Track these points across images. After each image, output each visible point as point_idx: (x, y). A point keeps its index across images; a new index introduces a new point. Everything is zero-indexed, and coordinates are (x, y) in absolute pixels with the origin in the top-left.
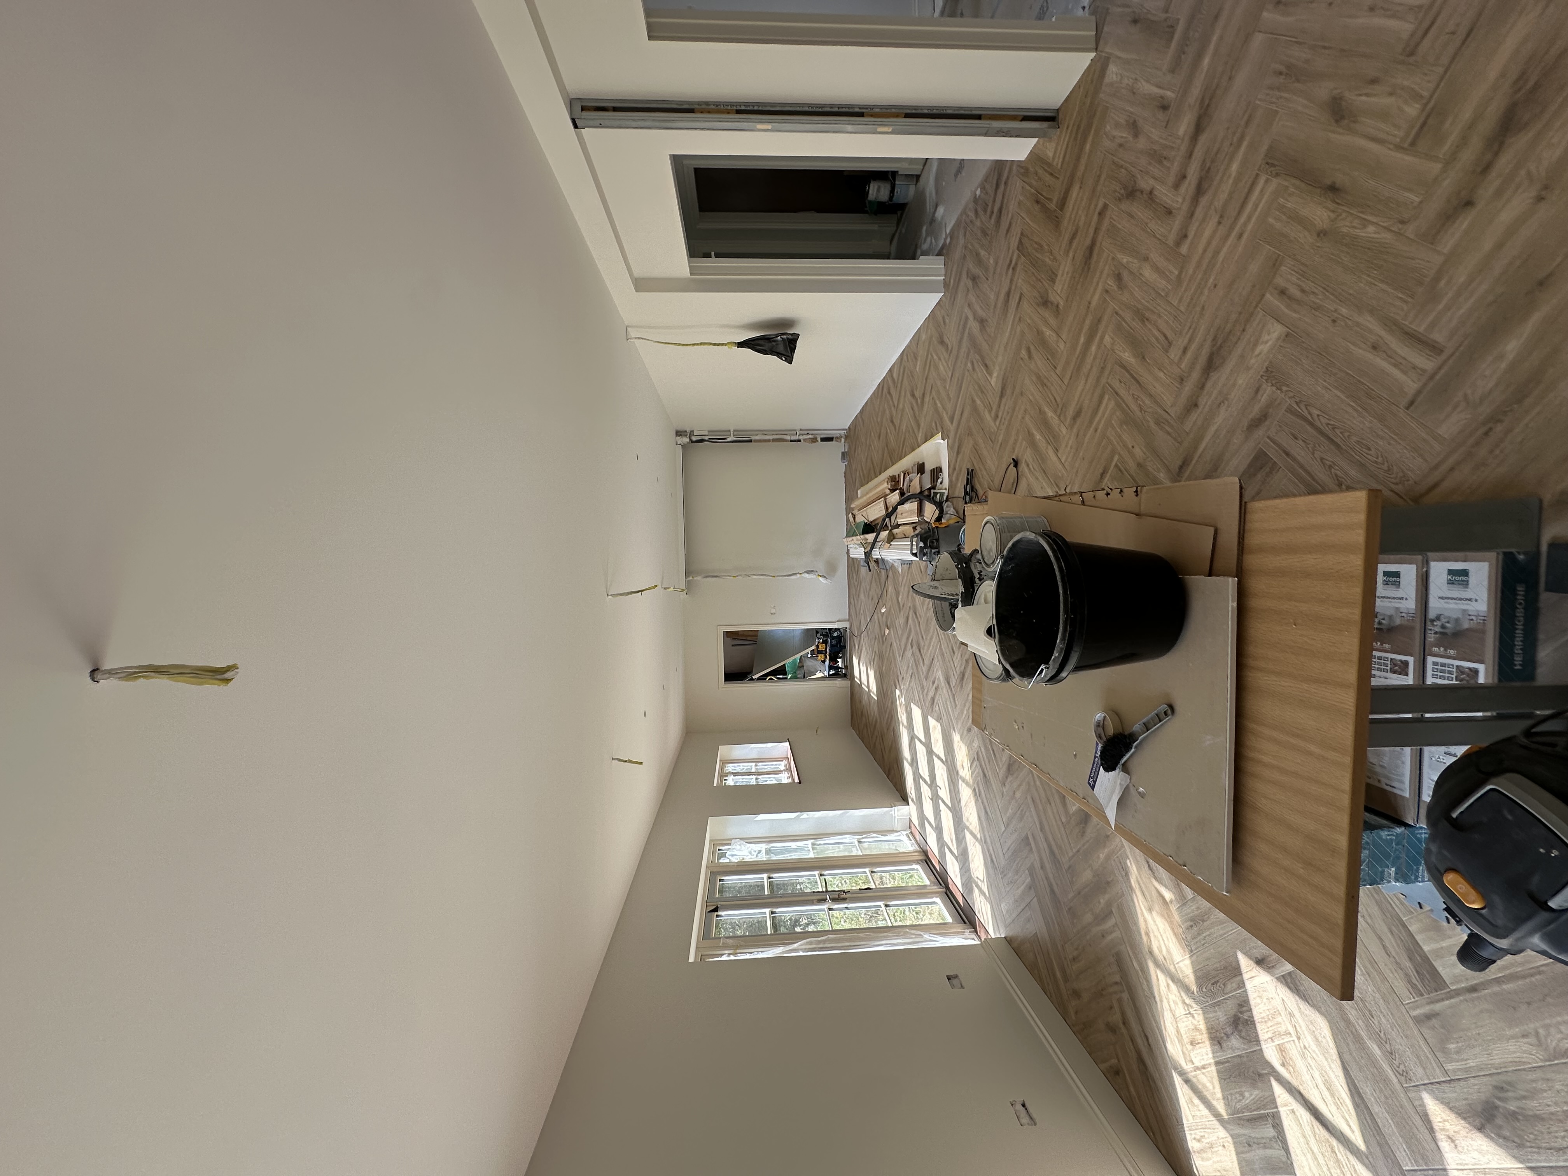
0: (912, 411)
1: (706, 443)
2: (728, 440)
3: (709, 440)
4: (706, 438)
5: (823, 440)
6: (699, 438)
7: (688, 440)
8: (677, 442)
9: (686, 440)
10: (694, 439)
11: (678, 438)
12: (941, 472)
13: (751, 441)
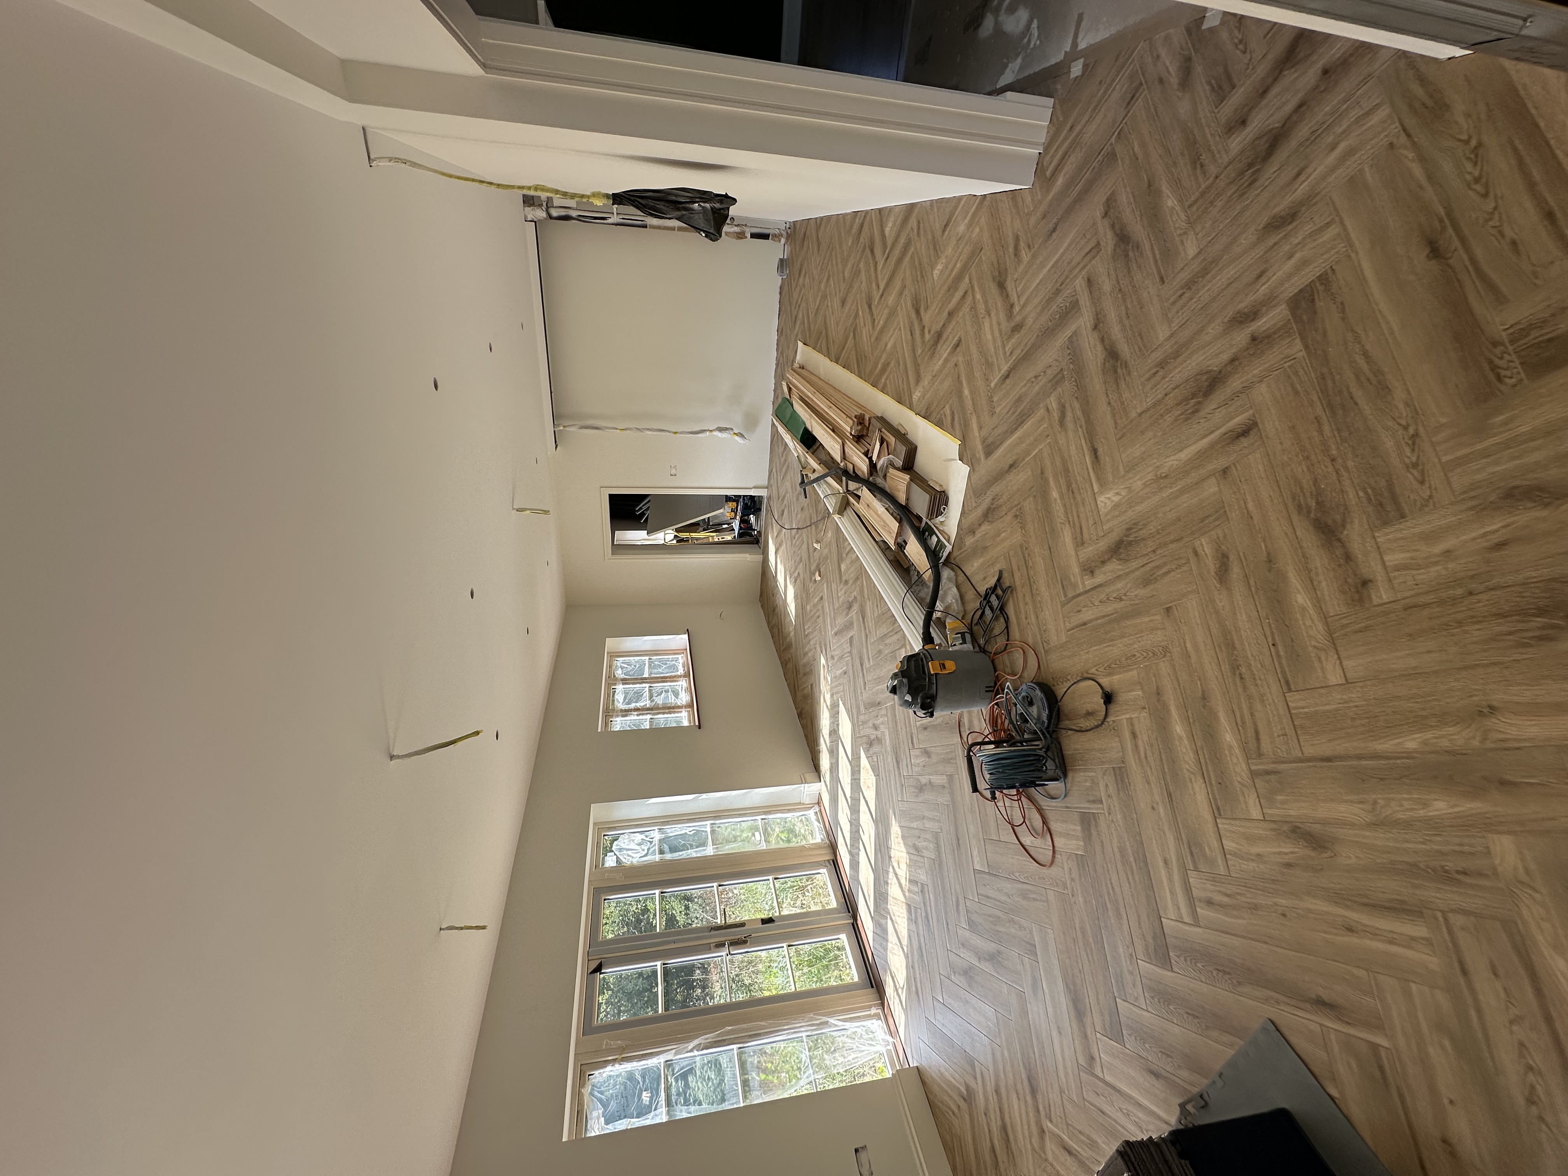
0: (909, 337)
1: (573, 221)
2: (610, 221)
3: (580, 218)
4: (574, 214)
5: (753, 236)
6: (563, 212)
7: (544, 215)
8: (526, 217)
9: (541, 214)
10: (555, 213)
11: (527, 209)
12: (946, 505)
13: (645, 226)
